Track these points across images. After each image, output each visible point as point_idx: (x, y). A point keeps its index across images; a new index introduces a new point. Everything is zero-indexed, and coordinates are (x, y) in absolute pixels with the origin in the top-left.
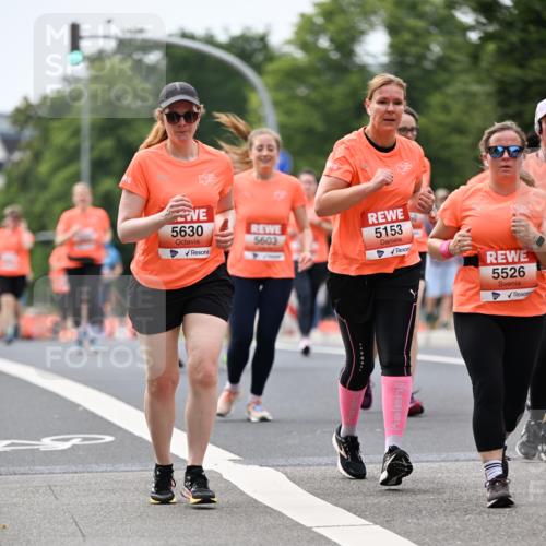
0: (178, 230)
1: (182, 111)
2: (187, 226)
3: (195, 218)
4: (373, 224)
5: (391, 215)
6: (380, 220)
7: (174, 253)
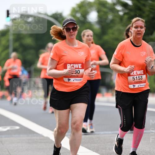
3: (77, 67)
4: (132, 75)
5: (139, 72)
6: (135, 74)
7: (69, 80)
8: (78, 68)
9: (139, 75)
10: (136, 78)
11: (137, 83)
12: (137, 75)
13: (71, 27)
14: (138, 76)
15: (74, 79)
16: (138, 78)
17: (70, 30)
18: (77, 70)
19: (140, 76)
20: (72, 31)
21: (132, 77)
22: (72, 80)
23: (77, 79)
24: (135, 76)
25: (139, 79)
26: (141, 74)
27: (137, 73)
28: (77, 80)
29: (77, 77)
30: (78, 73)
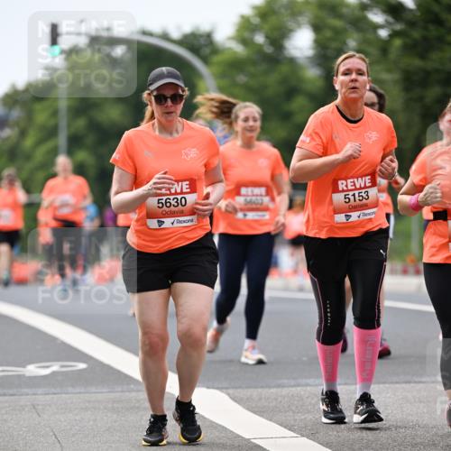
0: (163, 201)
1: (168, 93)
2: (172, 197)
3: (179, 191)
4: (343, 191)
5: (360, 182)
6: (350, 188)
7: (161, 223)
8: (182, 193)
9: (361, 188)
10: (352, 198)
11: (355, 208)
12: (356, 189)
14: (356, 193)
15: (172, 220)
16: (357, 195)
17: (166, 100)
18: (179, 197)
19: (363, 191)
20: (169, 103)
21: (343, 194)
22: (168, 222)
23: (181, 219)
24: (351, 193)
25: (361, 198)
26: (365, 187)
27: (355, 185)
28: (180, 222)
29: (182, 214)
30: (183, 203)
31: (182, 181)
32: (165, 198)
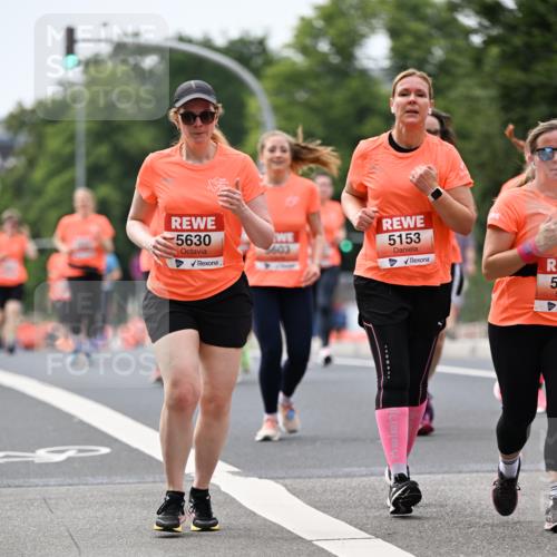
3: (202, 227)
4: (388, 231)
5: (408, 222)
6: (396, 227)
7: (179, 263)
8: (206, 230)
9: (409, 229)
10: (398, 240)
11: (402, 252)
13: (198, 111)
14: (404, 234)
15: (192, 260)
17: (195, 119)
18: (203, 234)
19: (413, 232)
20: (199, 122)
21: (386, 236)
22: (187, 263)
23: (203, 260)
24: (398, 234)
25: (409, 240)
26: (415, 228)
27: (402, 224)
28: (202, 264)
29: (205, 254)
30: (207, 242)
31: (207, 216)
32: (185, 234)
